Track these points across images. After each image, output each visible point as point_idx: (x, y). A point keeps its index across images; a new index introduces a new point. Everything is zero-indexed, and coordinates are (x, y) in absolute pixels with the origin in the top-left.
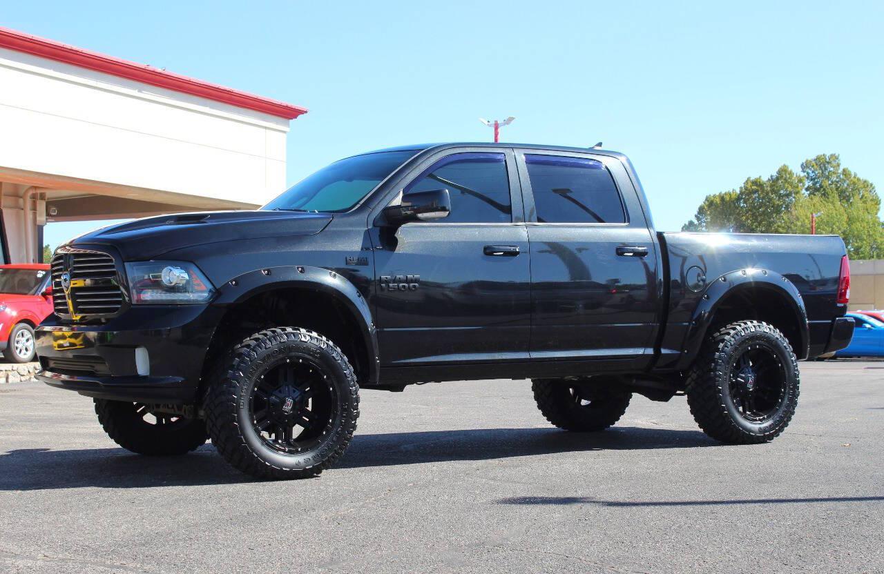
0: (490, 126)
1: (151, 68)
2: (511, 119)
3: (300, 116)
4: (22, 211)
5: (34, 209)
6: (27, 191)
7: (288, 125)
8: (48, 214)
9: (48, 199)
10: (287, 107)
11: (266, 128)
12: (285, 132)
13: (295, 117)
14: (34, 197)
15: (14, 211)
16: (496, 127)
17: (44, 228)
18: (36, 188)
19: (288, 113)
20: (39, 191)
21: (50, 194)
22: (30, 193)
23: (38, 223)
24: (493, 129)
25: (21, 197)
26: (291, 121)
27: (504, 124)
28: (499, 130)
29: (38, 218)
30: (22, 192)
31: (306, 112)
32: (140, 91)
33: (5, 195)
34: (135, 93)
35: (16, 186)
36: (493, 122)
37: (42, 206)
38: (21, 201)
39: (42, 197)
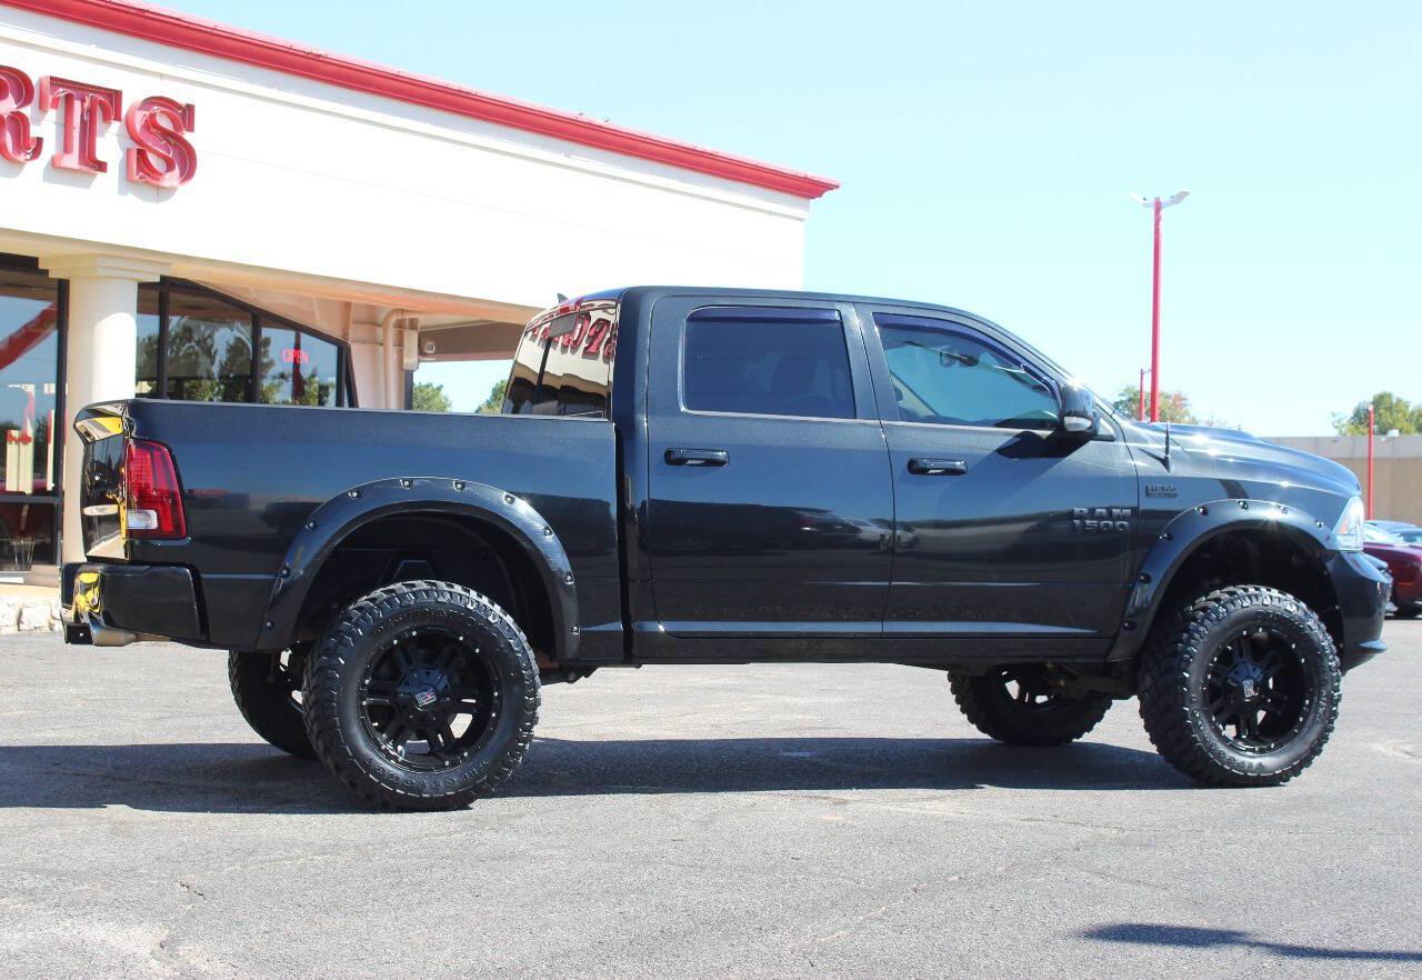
0: (1147, 206)
1: (585, 118)
2: (1183, 195)
3: (828, 194)
4: (381, 348)
5: (400, 344)
6: (387, 318)
7: (807, 208)
8: (422, 353)
9: (422, 328)
10: (805, 180)
11: (770, 213)
12: (801, 220)
13: (820, 195)
14: (400, 325)
15: (367, 347)
16: (1158, 207)
17: (414, 374)
18: (402, 311)
19: (808, 188)
20: (408, 317)
21: (425, 321)
22: (394, 319)
23: (405, 367)
24: (1151, 212)
25: (380, 326)
26: (812, 200)
27: (1171, 203)
28: (1163, 213)
29: (406, 360)
30: (381, 318)
31: (837, 187)
32: (567, 155)
33: (355, 322)
34: (559, 158)
35: (373, 309)
36: (1151, 200)
37: (411, 339)
38: (380, 331)
39: (413, 325)
